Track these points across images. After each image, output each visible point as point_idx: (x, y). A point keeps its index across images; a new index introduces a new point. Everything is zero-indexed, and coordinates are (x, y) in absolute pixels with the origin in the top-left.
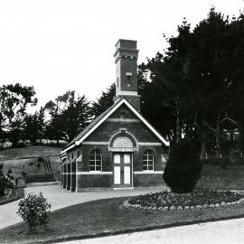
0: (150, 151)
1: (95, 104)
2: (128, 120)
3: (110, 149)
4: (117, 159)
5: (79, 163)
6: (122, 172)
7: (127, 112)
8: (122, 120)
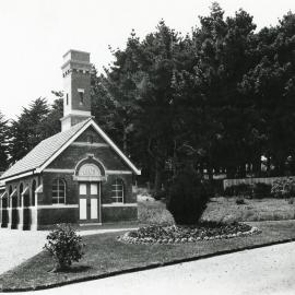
0: (120, 181)
1: (15, 123)
2: (96, 145)
3: (75, 178)
4: (83, 190)
5: (39, 194)
6: (89, 205)
7: (94, 135)
8: (88, 144)
